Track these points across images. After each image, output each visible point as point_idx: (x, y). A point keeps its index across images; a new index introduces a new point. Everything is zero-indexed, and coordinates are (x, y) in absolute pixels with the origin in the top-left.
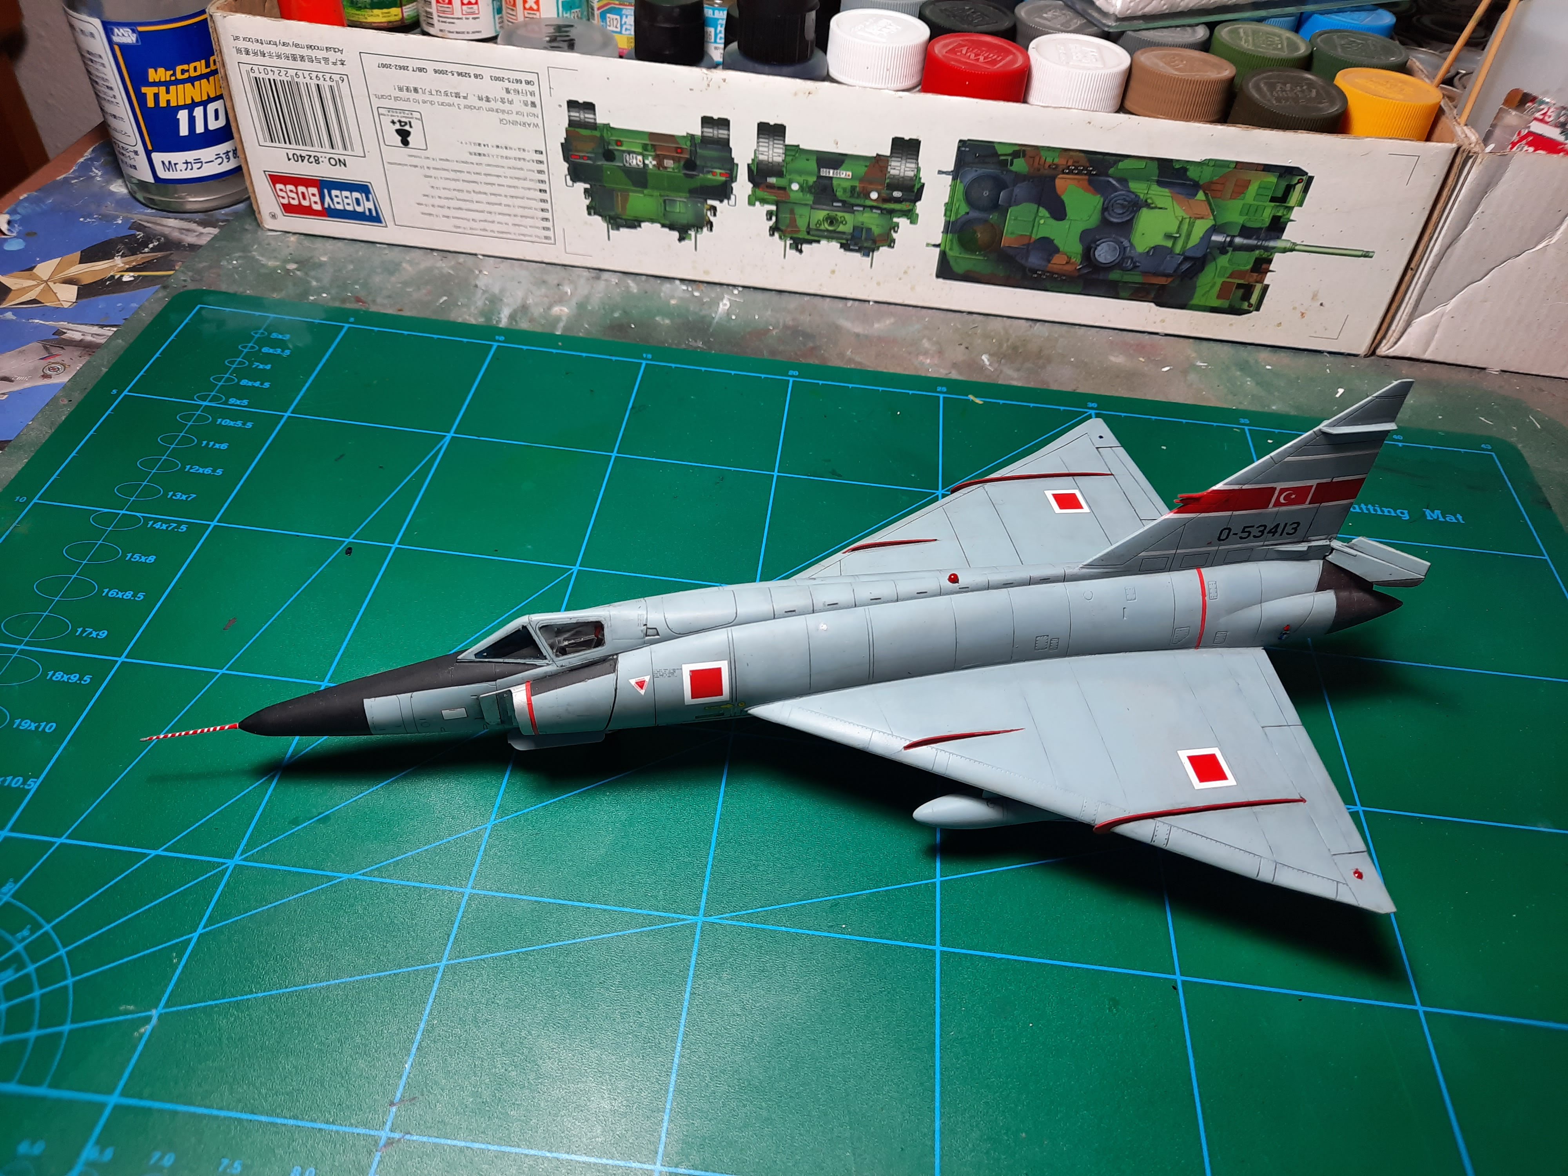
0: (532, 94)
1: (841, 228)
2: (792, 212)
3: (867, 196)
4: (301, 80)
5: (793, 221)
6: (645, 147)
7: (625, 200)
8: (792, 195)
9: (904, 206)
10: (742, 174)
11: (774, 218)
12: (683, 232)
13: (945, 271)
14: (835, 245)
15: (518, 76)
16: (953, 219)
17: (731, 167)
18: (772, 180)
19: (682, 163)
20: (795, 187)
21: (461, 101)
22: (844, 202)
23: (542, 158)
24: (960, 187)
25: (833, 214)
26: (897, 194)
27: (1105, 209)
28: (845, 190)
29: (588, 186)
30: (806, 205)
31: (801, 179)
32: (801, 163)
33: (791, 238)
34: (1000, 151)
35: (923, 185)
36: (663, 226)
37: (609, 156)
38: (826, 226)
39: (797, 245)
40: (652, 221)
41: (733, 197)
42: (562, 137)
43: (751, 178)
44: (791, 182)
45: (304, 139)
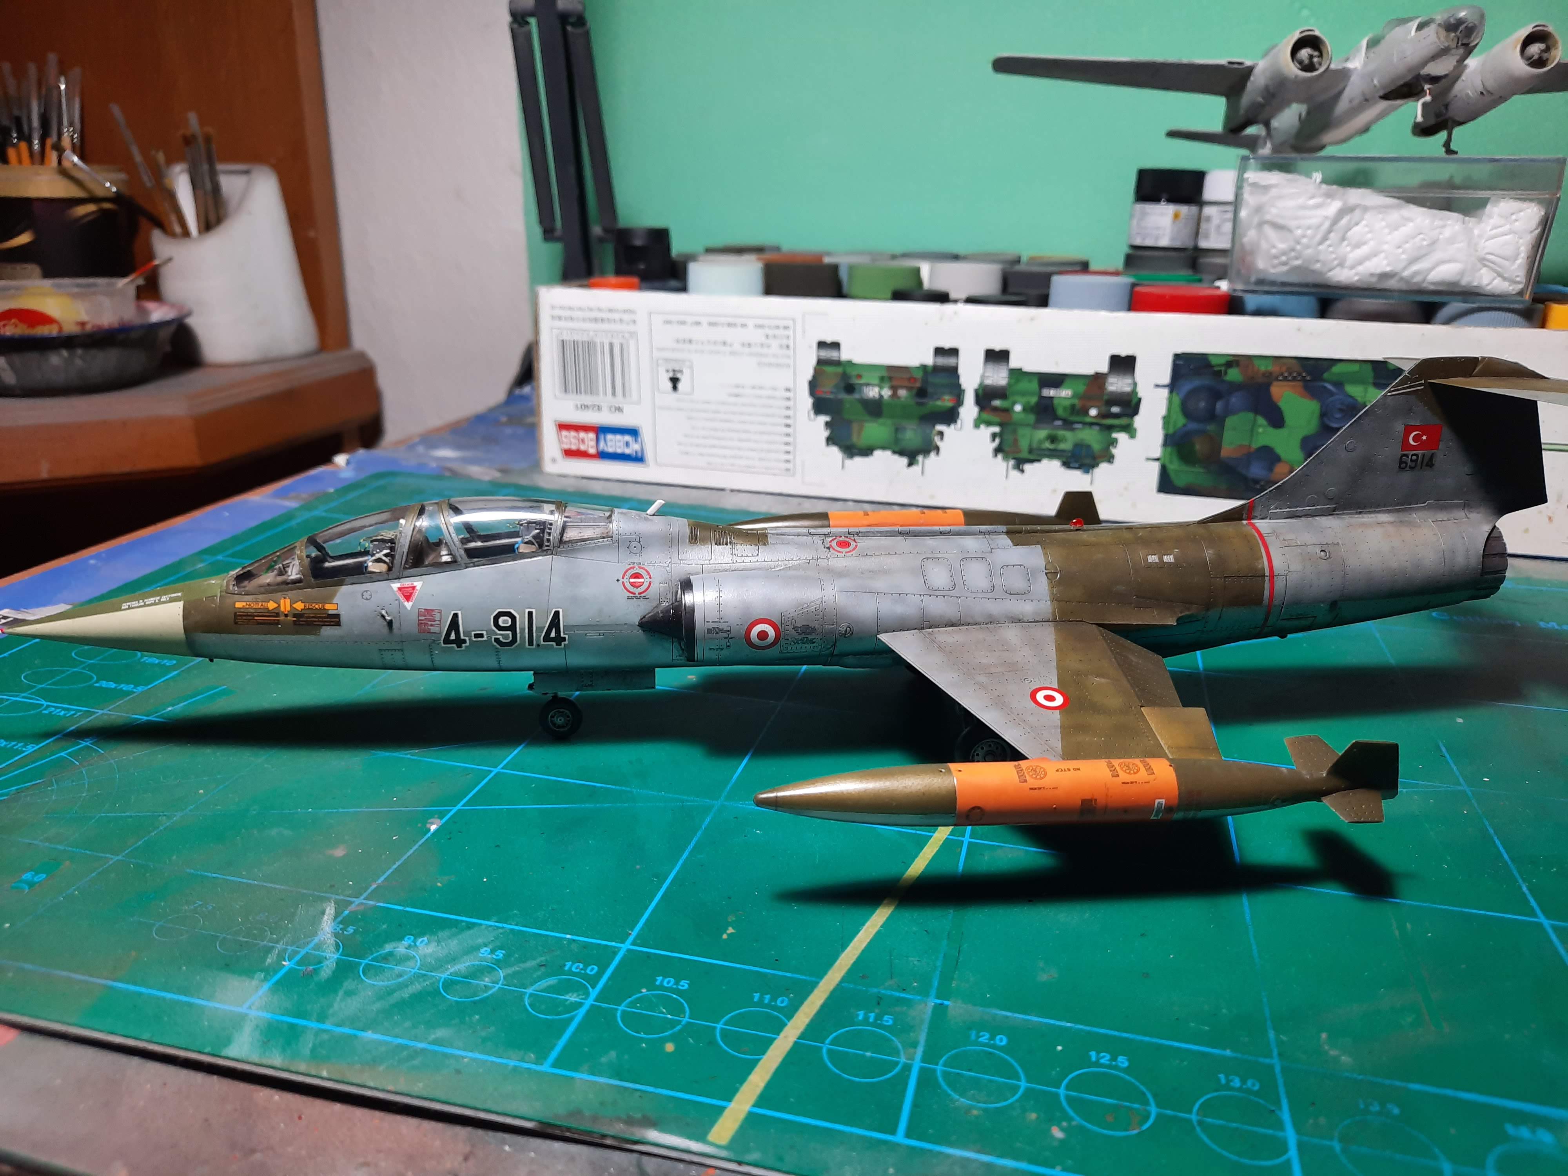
0: (788, 337)
1: (1062, 446)
2: (1015, 432)
3: (1086, 413)
4: (598, 341)
5: (1016, 441)
6: (882, 379)
7: (860, 429)
8: (1015, 417)
9: (1123, 421)
10: (969, 399)
11: (997, 441)
12: (912, 455)
13: (1167, 485)
14: (1056, 464)
15: (777, 323)
16: (1171, 431)
17: (958, 394)
18: (997, 403)
19: (914, 391)
20: (1018, 408)
21: (727, 349)
22: (1064, 420)
23: (790, 395)
24: (1177, 400)
25: (1054, 432)
26: (1115, 410)
27: (1323, 415)
28: (1065, 408)
29: (827, 418)
30: (1028, 425)
31: (1024, 400)
32: (1024, 385)
33: (1014, 458)
34: (1214, 361)
35: (1140, 400)
36: (894, 452)
37: (850, 388)
38: (1047, 445)
39: (1019, 465)
40: (884, 448)
41: (959, 422)
42: (809, 374)
43: (977, 403)
44: (1014, 403)
45: (592, 390)
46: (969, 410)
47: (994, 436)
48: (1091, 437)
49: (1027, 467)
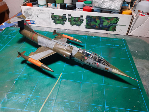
0: (48, 12)
4: (28, 12)
6: (58, 17)
7: (57, 22)
9: (82, 22)
12: (62, 24)
14: (76, 26)
16: (86, 23)
19: (62, 18)
21: (42, 13)
23: (49, 18)
24: (87, 20)
25: (76, 23)
27: (100, 22)
28: (76, 20)
29: (53, 20)
30: (73, 22)
31: (73, 19)
34: (90, 16)
35: (84, 20)
40: (59, 24)
41: (66, 21)
42: (51, 16)
43: (68, 19)
45: (29, 17)
47: (70, 23)
48: (79, 23)
49: (73, 26)
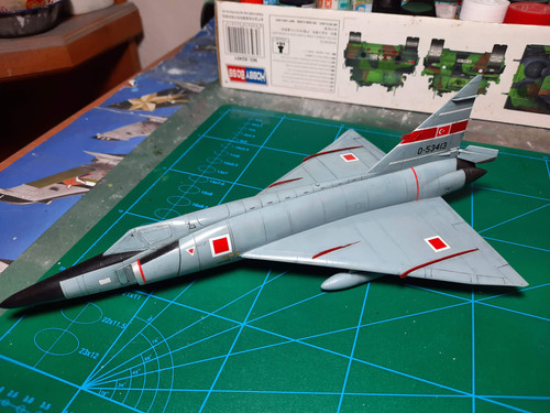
2: (441, 78)
3: (477, 71)
5: (440, 82)
7: (367, 73)
8: (442, 71)
10: (421, 62)
11: (432, 82)
12: (389, 87)
15: (331, 22)
16: (517, 81)
17: (416, 59)
18: (434, 65)
22: (466, 74)
24: (523, 67)
26: (492, 70)
32: (449, 57)
33: (438, 90)
34: (547, 49)
36: (382, 85)
37: (364, 55)
38: (455, 85)
39: (440, 93)
40: (377, 83)
43: (424, 64)
44: (442, 65)
45: (243, 51)
46: (420, 67)
47: (430, 80)
49: (444, 94)
